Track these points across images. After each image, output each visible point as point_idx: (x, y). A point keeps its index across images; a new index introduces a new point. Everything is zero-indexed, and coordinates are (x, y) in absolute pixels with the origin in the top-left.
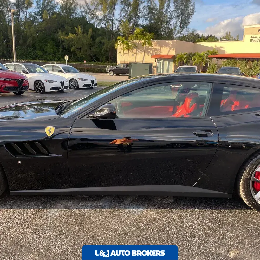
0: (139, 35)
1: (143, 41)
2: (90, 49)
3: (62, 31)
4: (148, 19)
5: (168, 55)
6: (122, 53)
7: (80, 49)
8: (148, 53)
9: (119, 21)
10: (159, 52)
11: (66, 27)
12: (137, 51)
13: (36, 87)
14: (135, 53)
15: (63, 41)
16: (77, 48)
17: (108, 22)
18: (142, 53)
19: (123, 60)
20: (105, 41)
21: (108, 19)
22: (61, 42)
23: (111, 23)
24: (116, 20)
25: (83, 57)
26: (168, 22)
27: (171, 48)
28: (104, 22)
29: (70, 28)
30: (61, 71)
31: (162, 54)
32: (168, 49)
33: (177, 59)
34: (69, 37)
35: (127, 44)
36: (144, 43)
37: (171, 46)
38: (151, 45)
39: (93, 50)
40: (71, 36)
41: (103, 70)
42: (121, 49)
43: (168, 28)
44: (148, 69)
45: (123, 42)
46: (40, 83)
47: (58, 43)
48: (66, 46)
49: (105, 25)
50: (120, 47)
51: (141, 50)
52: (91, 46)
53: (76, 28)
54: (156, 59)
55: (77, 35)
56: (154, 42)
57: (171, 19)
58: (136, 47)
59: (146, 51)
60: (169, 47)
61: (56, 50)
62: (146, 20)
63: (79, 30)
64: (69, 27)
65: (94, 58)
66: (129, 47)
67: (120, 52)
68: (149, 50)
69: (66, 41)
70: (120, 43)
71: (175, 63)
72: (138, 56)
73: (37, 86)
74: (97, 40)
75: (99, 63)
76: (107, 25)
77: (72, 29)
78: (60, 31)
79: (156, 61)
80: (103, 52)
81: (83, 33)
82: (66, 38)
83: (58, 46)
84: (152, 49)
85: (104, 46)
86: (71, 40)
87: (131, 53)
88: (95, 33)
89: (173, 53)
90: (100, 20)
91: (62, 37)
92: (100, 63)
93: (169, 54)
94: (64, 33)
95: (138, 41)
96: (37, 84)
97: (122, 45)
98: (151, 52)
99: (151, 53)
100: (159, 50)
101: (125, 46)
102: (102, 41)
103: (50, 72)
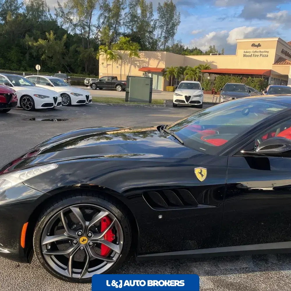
0: (125, 45)
1: (130, 51)
2: (64, 58)
3: (30, 36)
4: (130, 27)
5: (156, 69)
6: (105, 64)
7: (52, 57)
8: (135, 65)
9: (97, 28)
10: (147, 65)
11: (35, 31)
12: (122, 62)
13: (23, 104)
14: (119, 65)
15: (30, 48)
16: (48, 57)
17: (84, 28)
18: (128, 65)
19: (106, 72)
20: (81, 49)
21: (84, 25)
22: (27, 49)
23: (87, 29)
24: (94, 26)
25: (54, 67)
26: (151, 32)
27: (160, 60)
28: (79, 28)
29: (39, 33)
30: (49, 84)
31: (150, 66)
32: (156, 62)
33: (167, 73)
34: (38, 43)
35: (111, 54)
36: (131, 54)
37: (160, 59)
38: (139, 57)
39: (67, 59)
40: (41, 41)
41: (80, 83)
42: (104, 59)
43: (152, 38)
44: (148, 85)
45: (106, 51)
46: (28, 99)
47: (24, 50)
48: (35, 54)
49: (81, 31)
50: (102, 57)
51: (127, 62)
52: (63, 54)
53: (47, 34)
54: (144, 72)
55: (48, 41)
56: (142, 53)
57: (154, 28)
58: (121, 58)
59: (133, 63)
60: (158, 59)
61: (22, 58)
62: (128, 28)
63: (51, 36)
64: (37, 32)
65: (68, 68)
66: (113, 57)
67: (103, 63)
68: (136, 62)
69: (35, 48)
70: (103, 52)
71: (165, 77)
72: (123, 68)
73: (24, 101)
74: (72, 48)
75: (73, 74)
76: (83, 31)
77: (41, 34)
78: (27, 35)
79: (143, 74)
80: (78, 61)
81: (55, 39)
82: (35, 44)
83: (24, 53)
84: (139, 61)
85: (80, 56)
86: (41, 47)
87: (115, 65)
88: (69, 40)
89: (162, 66)
90: (75, 25)
91: (30, 43)
92: (76, 74)
93: (158, 67)
94: (32, 38)
95: (122, 52)
96: (25, 100)
97: (105, 56)
98: (138, 64)
99: (138, 66)
100: (147, 62)
101: (108, 56)
102: (78, 49)
103: (36, 85)
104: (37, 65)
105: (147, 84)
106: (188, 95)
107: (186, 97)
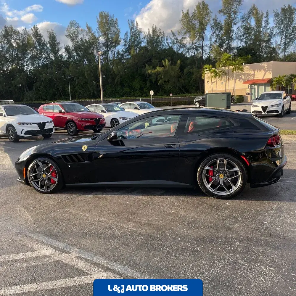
0: (228, 61)
1: (233, 67)
2: (179, 81)
3: (149, 65)
4: (244, 40)
5: (263, 80)
6: (210, 82)
7: (168, 81)
8: (240, 79)
9: (210, 47)
10: (253, 77)
11: (154, 61)
12: (226, 78)
14: (224, 81)
15: (150, 75)
16: (165, 81)
17: (197, 50)
18: (232, 79)
19: (210, 89)
20: (194, 70)
21: (196, 47)
22: (148, 76)
23: (200, 50)
24: (207, 46)
25: (171, 90)
26: (268, 41)
28: (192, 50)
29: (157, 61)
30: (136, 108)
31: (256, 78)
32: (263, 72)
34: (156, 70)
35: (215, 72)
36: (233, 69)
37: (266, 69)
38: (242, 70)
39: (182, 81)
40: (158, 69)
41: (191, 102)
42: (208, 78)
43: (269, 47)
44: (225, 99)
45: (210, 70)
47: (145, 78)
48: (154, 80)
49: (194, 53)
50: (207, 75)
51: (231, 77)
52: (179, 77)
53: (163, 61)
54: (250, 85)
55: (165, 67)
56: (246, 67)
57: (271, 36)
58: (225, 73)
59: (237, 77)
60: (265, 70)
61: (144, 85)
62: (242, 41)
63: (167, 63)
64: (156, 60)
65: (183, 90)
66: (216, 75)
67: (208, 82)
68: (240, 76)
69: (153, 75)
70: (207, 71)
71: (272, 87)
72: (227, 83)
74: (186, 70)
75: (188, 94)
76: (196, 53)
77: (159, 62)
78: (147, 65)
79: (249, 87)
80: (192, 82)
81: (171, 65)
82: (153, 72)
83: (145, 81)
84: (244, 74)
85: (194, 76)
86: (158, 73)
87: (219, 82)
88: (184, 63)
89: (269, 76)
90: (189, 49)
91: (149, 71)
92: (190, 94)
93: (264, 78)
94: (151, 67)
95: (227, 68)
96: (113, 122)
97: (210, 74)
98: (243, 78)
99: (243, 79)
100: (252, 74)
101: (213, 74)
102: (191, 70)
103: (126, 110)
104: (151, 91)
105: (223, 99)
106: (264, 105)
107: (262, 107)
